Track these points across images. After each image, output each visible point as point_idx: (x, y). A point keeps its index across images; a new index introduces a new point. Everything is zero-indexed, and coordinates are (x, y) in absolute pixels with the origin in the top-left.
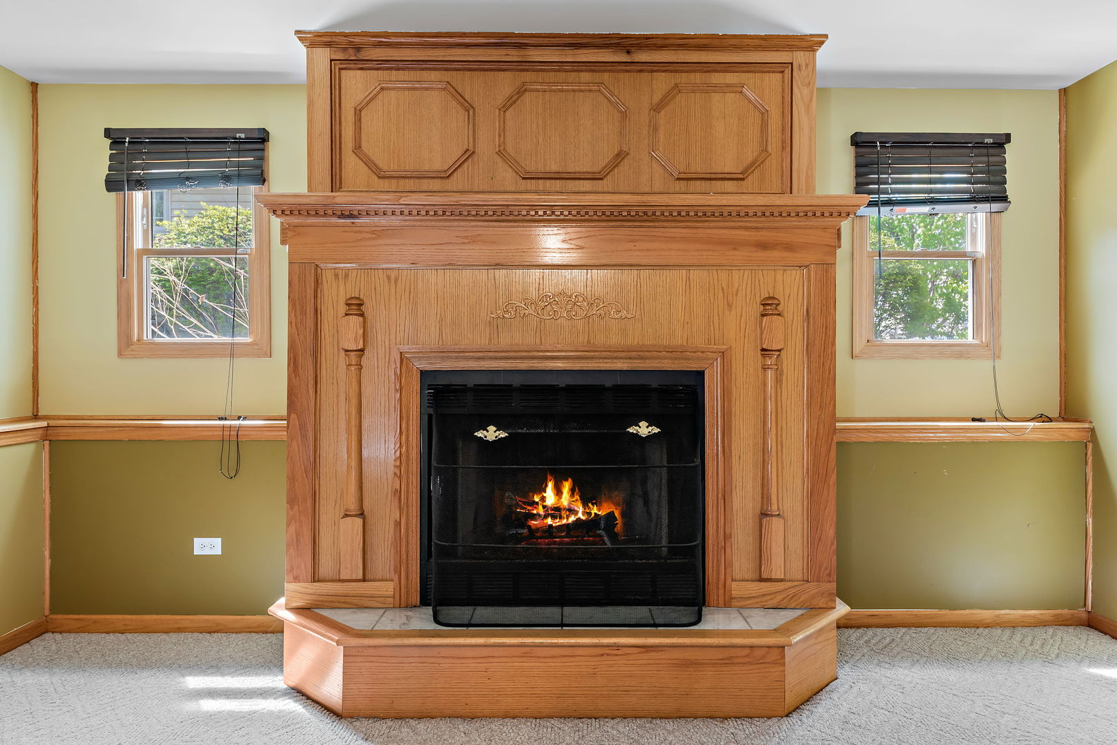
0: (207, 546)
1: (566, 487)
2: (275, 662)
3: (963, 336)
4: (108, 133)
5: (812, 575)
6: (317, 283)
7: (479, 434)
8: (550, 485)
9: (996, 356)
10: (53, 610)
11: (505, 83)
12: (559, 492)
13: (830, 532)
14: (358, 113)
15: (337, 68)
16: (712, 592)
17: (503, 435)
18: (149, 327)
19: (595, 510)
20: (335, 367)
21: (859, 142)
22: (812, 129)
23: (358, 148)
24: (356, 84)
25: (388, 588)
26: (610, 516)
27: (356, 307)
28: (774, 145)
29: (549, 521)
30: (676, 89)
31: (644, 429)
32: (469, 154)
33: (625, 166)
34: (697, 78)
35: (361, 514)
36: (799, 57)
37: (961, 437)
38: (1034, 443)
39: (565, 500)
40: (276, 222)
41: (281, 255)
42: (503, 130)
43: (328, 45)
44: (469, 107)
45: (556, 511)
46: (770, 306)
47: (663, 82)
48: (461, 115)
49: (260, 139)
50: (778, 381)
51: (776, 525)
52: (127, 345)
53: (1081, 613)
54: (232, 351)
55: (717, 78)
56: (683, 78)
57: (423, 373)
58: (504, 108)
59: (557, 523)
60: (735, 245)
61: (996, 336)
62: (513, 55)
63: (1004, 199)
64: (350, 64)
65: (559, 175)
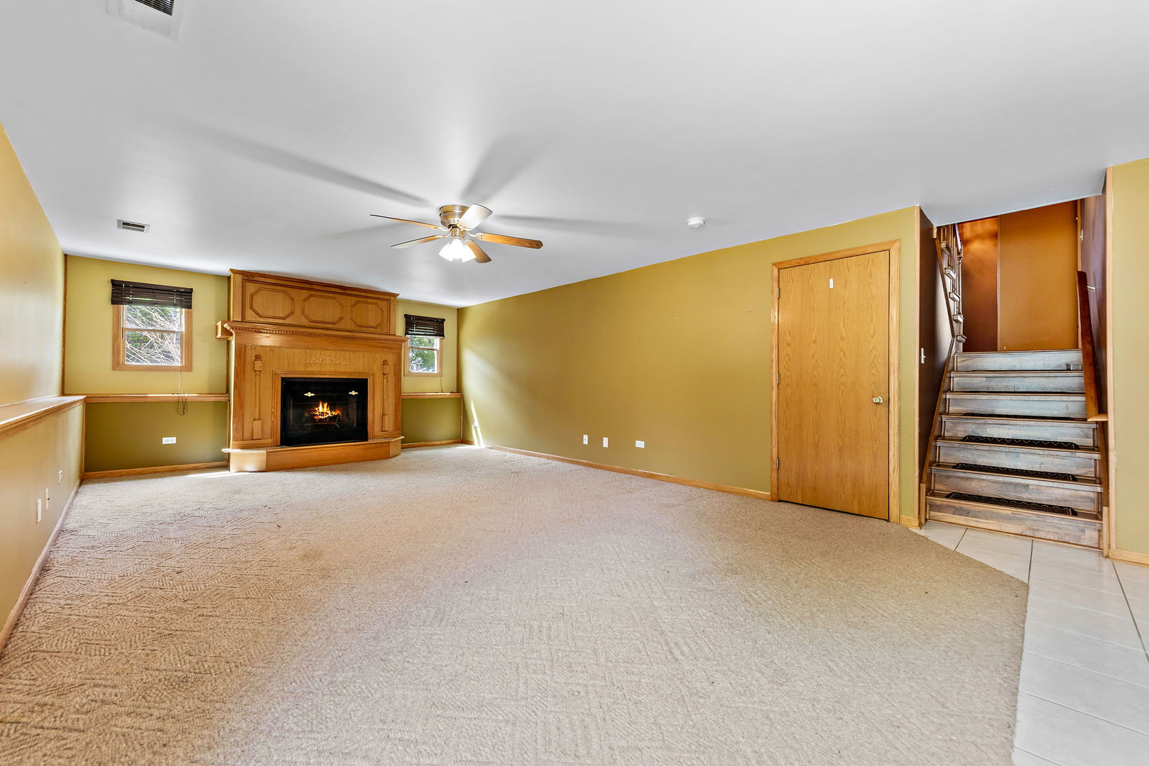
1: (326, 405)
3: (434, 371)
5: (396, 428)
6: (246, 350)
7: (306, 395)
8: (321, 405)
9: (441, 376)
11: (305, 293)
12: (323, 407)
13: (400, 418)
14: (252, 296)
15: (245, 282)
16: (370, 435)
17: (313, 395)
19: (334, 413)
21: (407, 317)
22: (395, 317)
23: (251, 307)
24: (251, 288)
26: (339, 414)
27: (258, 357)
28: (385, 320)
29: (320, 417)
30: (358, 302)
31: (353, 393)
32: (292, 313)
33: (343, 321)
34: (364, 299)
36: (392, 298)
37: (432, 397)
38: (450, 398)
39: (325, 410)
42: (304, 308)
43: (242, 274)
44: (292, 299)
45: (322, 414)
46: (385, 363)
48: (290, 301)
50: (387, 381)
51: (386, 417)
53: (460, 440)
56: (360, 299)
57: (282, 378)
58: (305, 300)
59: (322, 417)
60: (377, 347)
61: (442, 371)
62: (308, 286)
63: (443, 336)
64: (249, 281)
65: (322, 322)
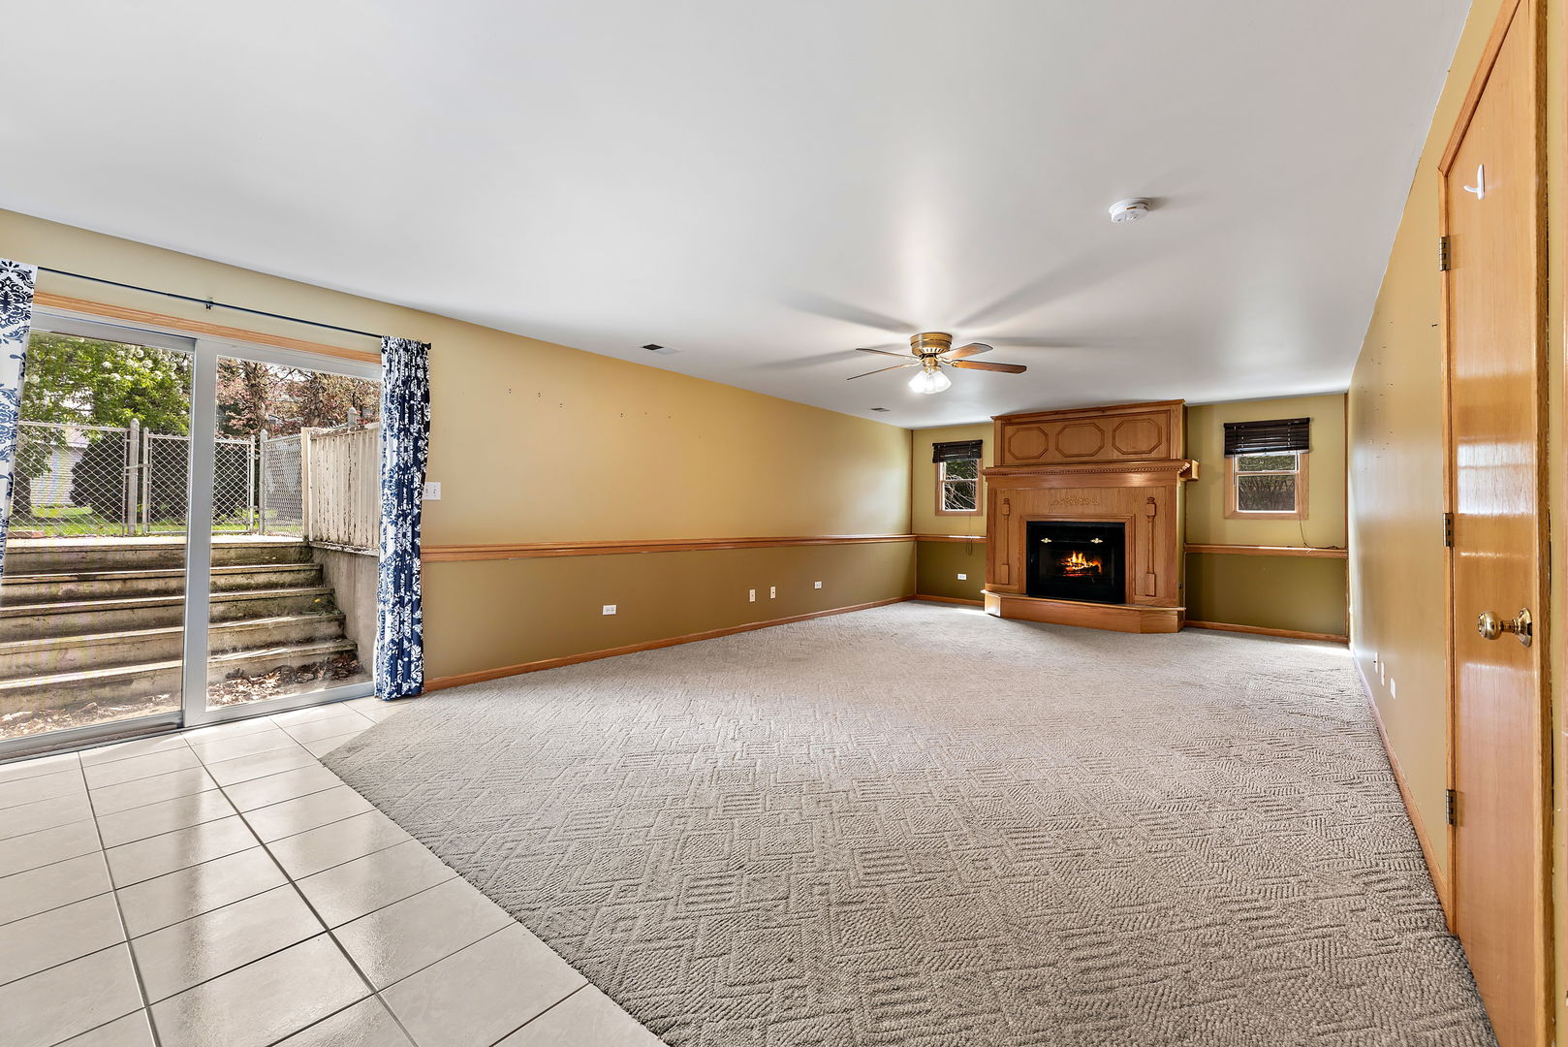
0: (962, 577)
1: (1080, 555)
2: (982, 607)
4: (934, 444)
6: (996, 494)
8: (1074, 555)
10: (918, 593)
11: (1059, 426)
12: (1077, 558)
14: (1010, 439)
15: (1003, 425)
16: (1128, 598)
17: (1052, 542)
18: (944, 506)
19: (1091, 564)
20: (1000, 519)
21: (1227, 426)
22: (1178, 433)
23: (1009, 450)
24: (1009, 430)
25: (1016, 587)
26: (1097, 566)
27: (1007, 501)
28: (1163, 440)
29: (1074, 568)
30: (1121, 424)
32: (1046, 450)
33: (1103, 450)
34: (1130, 418)
35: (1008, 564)
36: (1173, 407)
39: (1080, 561)
40: (984, 477)
41: (986, 484)
42: (1058, 442)
43: (1001, 419)
44: (1046, 435)
45: (1077, 565)
47: (1117, 420)
48: (1044, 438)
49: (979, 444)
51: (1152, 576)
52: (938, 512)
54: (970, 514)
55: (1139, 417)
56: (1126, 418)
57: (1028, 522)
58: (1058, 434)
59: (1076, 569)
62: (1061, 416)
64: (1006, 424)
65: (1078, 456)
